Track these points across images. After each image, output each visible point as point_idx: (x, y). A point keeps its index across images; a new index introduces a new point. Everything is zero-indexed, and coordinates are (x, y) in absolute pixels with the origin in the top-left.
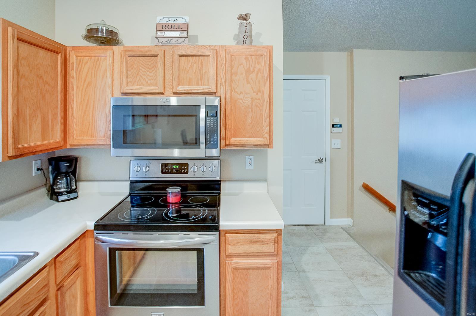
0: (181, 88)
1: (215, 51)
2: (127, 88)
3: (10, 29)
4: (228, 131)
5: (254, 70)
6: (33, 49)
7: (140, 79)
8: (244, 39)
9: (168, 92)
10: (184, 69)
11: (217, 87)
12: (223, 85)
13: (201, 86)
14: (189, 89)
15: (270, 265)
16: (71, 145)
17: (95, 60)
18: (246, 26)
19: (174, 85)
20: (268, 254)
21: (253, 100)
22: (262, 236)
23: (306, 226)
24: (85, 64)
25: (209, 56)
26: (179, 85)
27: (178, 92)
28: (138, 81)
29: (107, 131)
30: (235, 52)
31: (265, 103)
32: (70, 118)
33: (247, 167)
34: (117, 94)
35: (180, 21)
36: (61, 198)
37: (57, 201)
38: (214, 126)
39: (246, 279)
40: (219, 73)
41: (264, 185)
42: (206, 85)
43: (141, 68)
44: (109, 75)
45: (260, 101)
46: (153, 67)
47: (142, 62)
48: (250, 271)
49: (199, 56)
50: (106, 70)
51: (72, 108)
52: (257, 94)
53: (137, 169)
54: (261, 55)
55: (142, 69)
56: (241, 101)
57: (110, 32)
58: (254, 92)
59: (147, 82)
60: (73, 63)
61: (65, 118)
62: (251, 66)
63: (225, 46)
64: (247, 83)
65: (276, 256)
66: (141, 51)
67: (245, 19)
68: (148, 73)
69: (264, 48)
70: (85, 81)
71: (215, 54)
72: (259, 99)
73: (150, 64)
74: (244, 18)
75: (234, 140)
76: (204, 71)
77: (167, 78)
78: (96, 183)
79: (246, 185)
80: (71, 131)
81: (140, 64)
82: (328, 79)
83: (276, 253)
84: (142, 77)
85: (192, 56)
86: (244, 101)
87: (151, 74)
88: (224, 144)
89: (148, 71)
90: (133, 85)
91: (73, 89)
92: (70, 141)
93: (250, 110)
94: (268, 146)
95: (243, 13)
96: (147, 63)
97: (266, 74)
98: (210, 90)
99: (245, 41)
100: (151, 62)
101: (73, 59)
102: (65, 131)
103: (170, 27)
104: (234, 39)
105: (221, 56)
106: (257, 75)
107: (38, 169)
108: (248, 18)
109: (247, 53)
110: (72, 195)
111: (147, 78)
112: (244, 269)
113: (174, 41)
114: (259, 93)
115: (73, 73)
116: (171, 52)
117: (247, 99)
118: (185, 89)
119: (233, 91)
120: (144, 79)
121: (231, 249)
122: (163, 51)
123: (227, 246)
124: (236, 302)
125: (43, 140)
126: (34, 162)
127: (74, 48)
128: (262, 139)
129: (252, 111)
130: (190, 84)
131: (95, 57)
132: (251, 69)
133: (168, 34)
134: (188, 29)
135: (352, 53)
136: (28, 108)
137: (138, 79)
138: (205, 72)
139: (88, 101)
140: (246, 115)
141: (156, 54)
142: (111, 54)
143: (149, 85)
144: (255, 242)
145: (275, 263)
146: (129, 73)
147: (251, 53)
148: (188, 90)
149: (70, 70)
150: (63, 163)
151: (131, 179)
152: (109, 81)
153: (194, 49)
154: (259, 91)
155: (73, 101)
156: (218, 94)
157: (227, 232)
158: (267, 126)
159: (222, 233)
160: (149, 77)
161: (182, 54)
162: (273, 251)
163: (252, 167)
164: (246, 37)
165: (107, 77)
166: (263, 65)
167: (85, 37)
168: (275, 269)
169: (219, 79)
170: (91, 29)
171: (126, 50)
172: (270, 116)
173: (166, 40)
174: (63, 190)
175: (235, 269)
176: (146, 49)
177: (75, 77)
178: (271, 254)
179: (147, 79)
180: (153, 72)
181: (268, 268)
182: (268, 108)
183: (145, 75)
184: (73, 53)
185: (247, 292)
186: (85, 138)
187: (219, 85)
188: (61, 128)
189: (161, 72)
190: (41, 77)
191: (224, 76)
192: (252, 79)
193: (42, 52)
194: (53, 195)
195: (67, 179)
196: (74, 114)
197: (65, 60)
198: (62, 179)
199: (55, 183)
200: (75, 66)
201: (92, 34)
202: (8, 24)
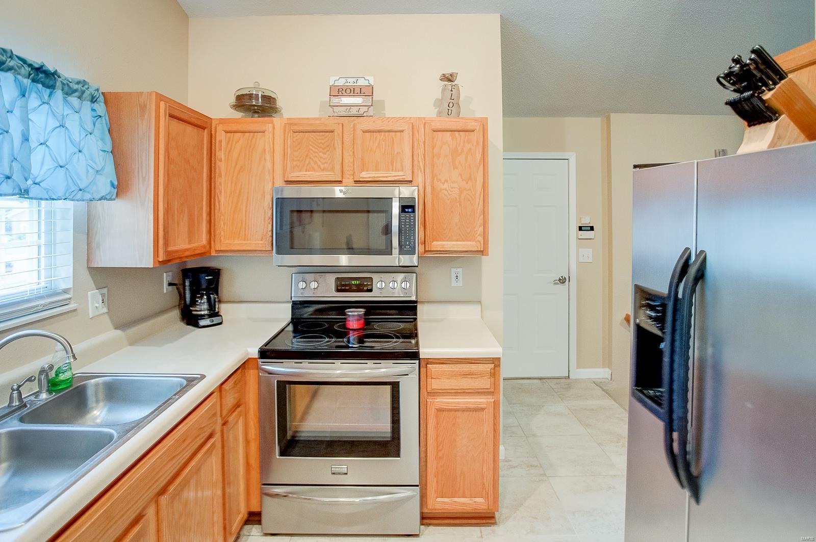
0: (365, 175)
1: (411, 126)
2: (293, 175)
3: (162, 104)
4: (428, 233)
5: (462, 149)
6: (182, 126)
7: (309, 163)
8: (449, 108)
9: (349, 180)
10: (369, 149)
11: (413, 173)
12: (421, 171)
13: (393, 173)
14: (376, 175)
15: (485, 406)
16: (216, 251)
17: (249, 137)
18: (452, 91)
19: (355, 170)
20: (482, 390)
21: (461, 190)
22: (474, 368)
23: (540, 379)
24: (236, 143)
25: (402, 131)
26: (363, 170)
27: (361, 180)
28: (308, 165)
29: (265, 232)
30: (438, 126)
31: (478, 195)
32: (217, 214)
33: (454, 283)
34: (279, 183)
35: (362, 82)
36: (202, 323)
37: (197, 325)
38: (410, 225)
39: (454, 424)
40: (415, 153)
41: (476, 308)
42: (398, 171)
43: (311, 147)
44: (268, 157)
45: (472, 192)
46: (328, 146)
47: (312, 140)
48: (459, 414)
49: (389, 131)
50: (264, 150)
51: (219, 202)
52: (467, 183)
53: (302, 286)
54: (473, 131)
55: (313, 149)
56: (446, 192)
57: (268, 99)
58: (463, 181)
59: (319, 167)
60: (221, 141)
61: (210, 214)
62: (459, 145)
63: (424, 118)
64: (454, 168)
65: (492, 393)
66: (312, 125)
67: (450, 81)
68: (321, 154)
69: (476, 120)
70: (236, 165)
71: (411, 128)
72: (470, 189)
73: (323, 142)
74: (449, 78)
75: (437, 245)
76: (396, 153)
77: (346, 161)
78: (243, 306)
79: (452, 308)
80: (217, 232)
81: (310, 143)
82: (572, 157)
83: (492, 390)
84: (312, 160)
85: (380, 131)
86: (450, 193)
87: (325, 156)
88: (423, 250)
89: (320, 152)
90: (300, 171)
91: (220, 176)
92: (217, 246)
93: (458, 204)
94: (482, 252)
95: (448, 72)
96: (319, 141)
97: (479, 156)
98: (404, 177)
99: (450, 111)
100: (325, 140)
101: (221, 136)
102: (210, 232)
103: (348, 91)
104: (434, 105)
105: (418, 131)
106: (466, 158)
107: (170, 284)
108: (455, 78)
109: (454, 128)
110: (216, 320)
111: (320, 161)
112: (451, 410)
113: (354, 111)
114: (469, 182)
115: (221, 154)
116: (352, 126)
117: (453, 189)
118: (371, 175)
119: (435, 178)
120: (316, 163)
121: (435, 384)
122: (341, 125)
123: (429, 380)
124: (440, 454)
125: (190, 242)
126: (165, 274)
127: (222, 121)
128: (474, 243)
129: (460, 205)
130: (377, 169)
131: (250, 132)
132: (459, 149)
133: (346, 100)
134: (372, 94)
135: (608, 118)
136: (176, 201)
137: (307, 162)
138: (398, 153)
139: (240, 192)
140: (452, 212)
141: (332, 129)
142: (271, 129)
143: (323, 170)
144: (465, 375)
145: (491, 402)
146: (296, 154)
147: (459, 128)
148: (375, 177)
149: (217, 150)
150: (203, 275)
151: (293, 300)
152: (269, 164)
153: (383, 122)
154: (470, 178)
155: (221, 192)
156: (414, 183)
157: (429, 361)
158: (480, 226)
159: (423, 363)
160: (322, 160)
161: (366, 129)
162: (488, 387)
163: (460, 284)
164: (451, 105)
165: (265, 159)
166: (475, 143)
167: (234, 106)
168: (491, 410)
169: (416, 163)
170: (243, 95)
171: (291, 124)
172: (485, 212)
173: (344, 109)
174: (203, 313)
175: (440, 410)
176: (318, 122)
177: (223, 159)
178: (487, 390)
179: (319, 163)
180: (328, 153)
181: (483, 409)
182: (481, 202)
183: (316, 157)
184: (220, 128)
185: (455, 440)
186: (237, 242)
187: (416, 171)
188: (206, 227)
189: (338, 152)
190: (189, 161)
191: (423, 158)
192: (460, 162)
193: (189, 129)
194: (191, 319)
195: (209, 299)
196: (222, 209)
197: (211, 136)
198: (201, 298)
199: (193, 302)
200: (223, 144)
201: (244, 103)
202: (160, 97)
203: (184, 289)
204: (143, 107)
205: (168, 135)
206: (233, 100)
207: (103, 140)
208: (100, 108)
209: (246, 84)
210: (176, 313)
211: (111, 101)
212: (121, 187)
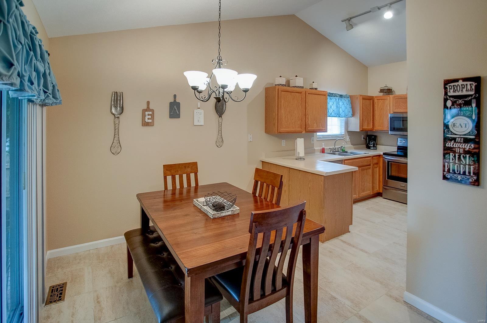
2: (395, 110)
3: (361, 97)
7: (400, 107)
16: (375, 130)
17: (383, 101)
24: (380, 102)
29: (388, 125)
32: (375, 121)
34: (392, 112)
36: (371, 148)
37: (370, 149)
47: (401, 101)
50: (388, 104)
51: (376, 117)
53: (400, 141)
55: (401, 103)
57: (389, 90)
59: (403, 108)
60: (376, 102)
61: (373, 121)
66: (400, 96)
68: (403, 105)
70: (380, 108)
78: (383, 146)
80: (375, 125)
87: (405, 105)
90: (397, 109)
91: (376, 111)
92: (375, 129)
96: (403, 101)
101: (376, 101)
102: (373, 125)
107: (363, 138)
110: (375, 148)
115: (376, 105)
125: (368, 127)
127: (376, 97)
131: (383, 99)
136: (364, 117)
139: (381, 115)
142: (389, 98)
146: (396, 105)
150: (372, 137)
151: (397, 145)
152: (389, 108)
155: (376, 115)
165: (388, 106)
170: (382, 89)
171: (395, 97)
174: (372, 146)
177: (376, 107)
184: (375, 98)
186: (380, 128)
193: (367, 100)
194: (368, 147)
195: (373, 142)
196: (376, 119)
197: (373, 101)
198: (371, 142)
199: (369, 143)
200: (376, 103)
201: (382, 91)
202: (361, 95)
203: (367, 140)
204: (357, 98)
205: (362, 103)
206: (379, 91)
207: (350, 105)
208: (349, 99)
209: (383, 86)
210: (365, 146)
211: (351, 97)
212: (353, 115)
